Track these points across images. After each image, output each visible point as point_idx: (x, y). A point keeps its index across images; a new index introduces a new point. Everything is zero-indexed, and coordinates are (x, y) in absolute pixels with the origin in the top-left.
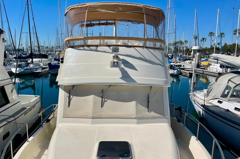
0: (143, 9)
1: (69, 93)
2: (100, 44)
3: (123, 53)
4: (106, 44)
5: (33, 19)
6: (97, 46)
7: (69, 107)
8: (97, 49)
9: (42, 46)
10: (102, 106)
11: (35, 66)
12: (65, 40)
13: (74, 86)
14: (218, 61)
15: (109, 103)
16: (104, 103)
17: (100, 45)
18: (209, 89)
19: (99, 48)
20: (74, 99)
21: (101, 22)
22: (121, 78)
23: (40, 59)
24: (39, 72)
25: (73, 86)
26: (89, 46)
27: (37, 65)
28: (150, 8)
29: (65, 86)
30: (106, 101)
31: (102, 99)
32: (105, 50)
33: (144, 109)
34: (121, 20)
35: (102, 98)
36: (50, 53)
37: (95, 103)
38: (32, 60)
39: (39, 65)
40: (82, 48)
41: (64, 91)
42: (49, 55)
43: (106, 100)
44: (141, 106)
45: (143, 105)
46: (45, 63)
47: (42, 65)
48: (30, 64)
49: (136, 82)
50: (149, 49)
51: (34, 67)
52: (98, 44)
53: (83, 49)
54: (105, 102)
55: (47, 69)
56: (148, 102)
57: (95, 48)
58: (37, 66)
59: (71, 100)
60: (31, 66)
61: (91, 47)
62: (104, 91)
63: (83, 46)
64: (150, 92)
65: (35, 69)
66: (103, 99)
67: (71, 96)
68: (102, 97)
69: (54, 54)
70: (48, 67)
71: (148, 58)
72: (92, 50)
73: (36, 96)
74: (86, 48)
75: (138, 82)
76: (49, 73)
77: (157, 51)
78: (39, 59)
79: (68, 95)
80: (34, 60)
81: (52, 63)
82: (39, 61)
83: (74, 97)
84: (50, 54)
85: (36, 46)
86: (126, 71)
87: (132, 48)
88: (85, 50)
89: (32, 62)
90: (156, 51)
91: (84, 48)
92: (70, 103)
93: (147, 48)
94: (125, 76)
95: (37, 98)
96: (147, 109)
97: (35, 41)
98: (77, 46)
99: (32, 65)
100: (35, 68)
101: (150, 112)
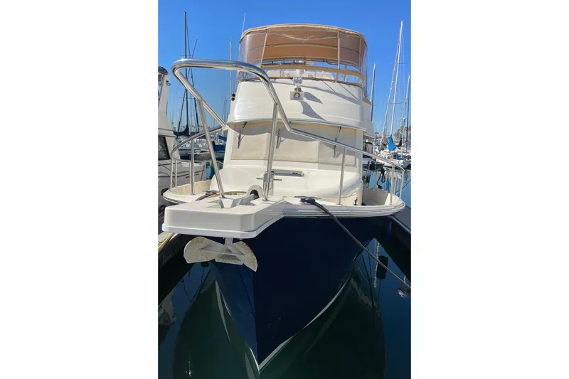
0: (338, 33)
1: (240, 132)
3: (307, 85)
7: (238, 148)
10: (277, 147)
13: (246, 122)
16: (280, 144)
17: (280, 78)
21: (286, 62)
22: (303, 113)
29: (235, 124)
41: (235, 130)
43: (282, 139)
52: (278, 76)
54: (282, 142)
59: (241, 139)
64: (338, 134)
66: (280, 138)
67: (242, 136)
68: (278, 136)
79: (238, 134)
83: (246, 136)
86: (309, 105)
87: (320, 81)
90: (351, 86)
92: (240, 143)
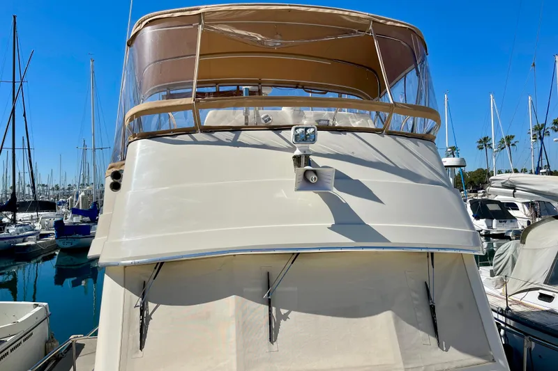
0: (368, 26)
1: (144, 294)
2: (246, 124)
3: (324, 148)
4: (266, 121)
5: (24, 115)
6: (236, 129)
7: (141, 348)
8: (237, 137)
9: (43, 185)
10: (272, 338)
11: (21, 231)
12: (128, 115)
13: (162, 263)
14: (514, 191)
15: (296, 323)
16: (278, 325)
17: (247, 127)
18: (497, 266)
19: (244, 136)
20: (162, 315)
22: (332, 228)
23: (36, 213)
24: (28, 246)
25: (159, 265)
26: (209, 130)
27: (27, 227)
28: (389, 23)
29: (125, 267)
30: (285, 317)
31: (270, 311)
32: (264, 143)
33: (423, 337)
34: (277, 82)
35: (270, 307)
36: (64, 200)
37: (244, 327)
38: (14, 216)
39: (32, 229)
40: (186, 137)
41: (124, 286)
42: (60, 205)
43: (283, 311)
44: (412, 328)
45: (416, 324)
46: (46, 223)
47: (38, 226)
48: (8, 224)
49: (385, 240)
50: (398, 138)
51: (18, 231)
52: (241, 122)
53: (192, 140)
54: (282, 321)
55: (52, 238)
56: (432, 309)
57: (229, 136)
58: (27, 230)
59: (149, 318)
60: (10, 231)
61: (216, 134)
62: (272, 281)
63: (188, 131)
64: (431, 274)
65: (21, 239)
66: (274, 309)
67: (151, 306)
68: (269, 303)
69: (72, 200)
70: (54, 232)
71: (402, 165)
72: (220, 143)
73: (37, 305)
74: (199, 136)
75: (394, 239)
76: (56, 248)
77: (420, 143)
78: (30, 214)
79: (137, 300)
80: (20, 216)
81: (66, 222)
82: (32, 219)
83: (161, 306)
84: (64, 202)
85: (29, 186)
86: (346, 204)
87: (349, 134)
88: (196, 142)
89: (14, 221)
90: (418, 143)
91: (192, 138)
92: (146, 333)
93: (390, 134)
94: (346, 221)
95: (38, 309)
96: (433, 340)
97: (27, 170)
98: (169, 131)
99: (13, 227)
100: (22, 237)
101: (447, 351)
